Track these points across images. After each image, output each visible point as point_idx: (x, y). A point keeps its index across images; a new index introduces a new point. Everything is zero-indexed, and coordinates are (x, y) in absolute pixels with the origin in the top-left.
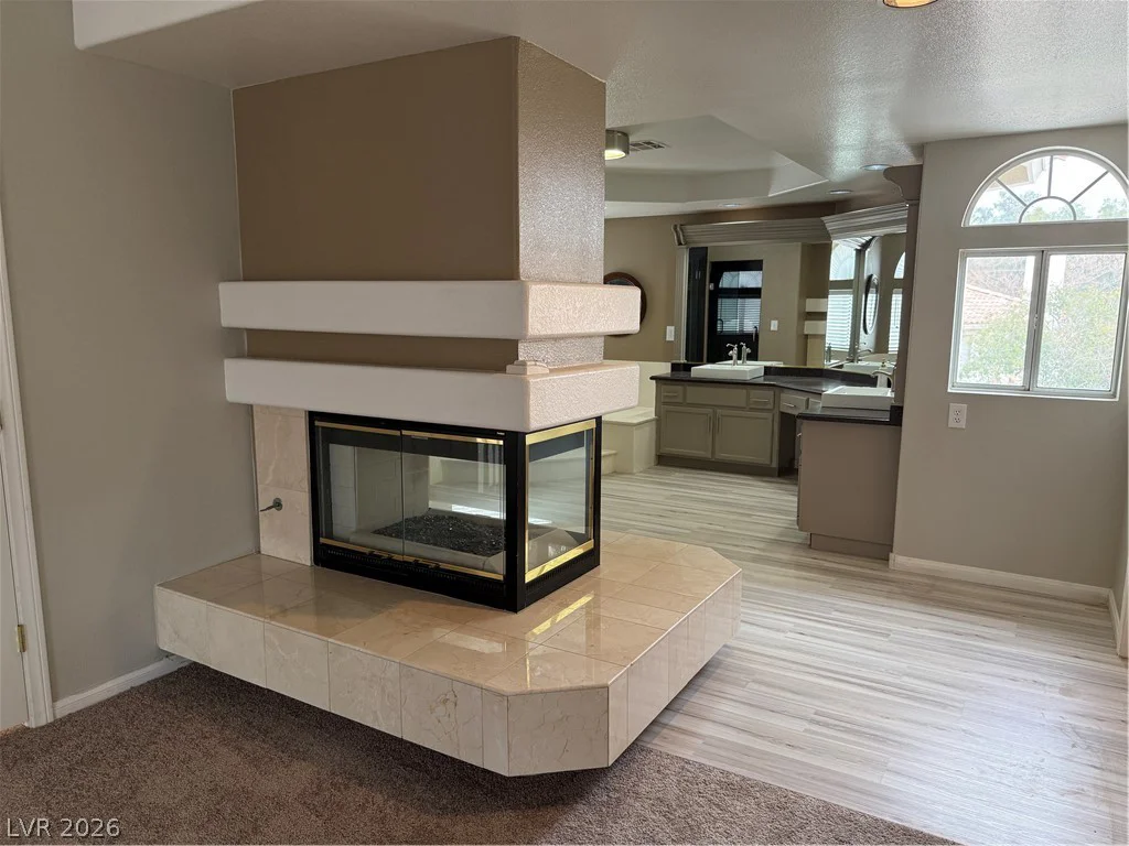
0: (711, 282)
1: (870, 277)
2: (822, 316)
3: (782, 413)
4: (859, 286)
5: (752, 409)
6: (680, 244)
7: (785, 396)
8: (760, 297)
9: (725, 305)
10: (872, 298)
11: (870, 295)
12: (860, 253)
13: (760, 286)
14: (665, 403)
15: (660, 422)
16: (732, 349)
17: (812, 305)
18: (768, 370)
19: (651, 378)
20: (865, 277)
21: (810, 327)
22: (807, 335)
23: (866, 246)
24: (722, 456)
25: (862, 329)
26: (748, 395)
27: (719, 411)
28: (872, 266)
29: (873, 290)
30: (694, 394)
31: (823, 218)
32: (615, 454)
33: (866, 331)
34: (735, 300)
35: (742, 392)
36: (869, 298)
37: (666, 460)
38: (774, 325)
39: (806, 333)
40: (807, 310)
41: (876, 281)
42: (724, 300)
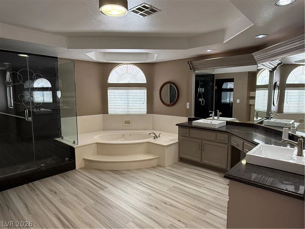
0: (216, 86)
1: (276, 83)
2: (254, 98)
3: (232, 146)
4: (270, 87)
5: (218, 142)
6: (191, 69)
7: (233, 138)
8: (233, 91)
9: (224, 94)
10: (277, 91)
11: (275, 90)
12: (272, 72)
13: (233, 87)
14: (182, 136)
15: (180, 143)
16: (212, 113)
17: (252, 94)
18: (228, 123)
19: (176, 125)
20: (274, 83)
21: (251, 102)
22: (251, 105)
23: (274, 69)
24: (206, 162)
25: (272, 103)
26: (216, 136)
27: (204, 141)
28: (277, 78)
29: (277, 88)
30: (193, 132)
31: (252, 54)
32: (159, 158)
33: (274, 105)
34: (226, 92)
35: (214, 134)
36: (275, 91)
37: (183, 160)
38: (238, 101)
39: (250, 104)
40: (251, 96)
41: (278, 85)
42: (223, 92)
